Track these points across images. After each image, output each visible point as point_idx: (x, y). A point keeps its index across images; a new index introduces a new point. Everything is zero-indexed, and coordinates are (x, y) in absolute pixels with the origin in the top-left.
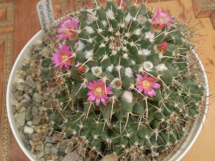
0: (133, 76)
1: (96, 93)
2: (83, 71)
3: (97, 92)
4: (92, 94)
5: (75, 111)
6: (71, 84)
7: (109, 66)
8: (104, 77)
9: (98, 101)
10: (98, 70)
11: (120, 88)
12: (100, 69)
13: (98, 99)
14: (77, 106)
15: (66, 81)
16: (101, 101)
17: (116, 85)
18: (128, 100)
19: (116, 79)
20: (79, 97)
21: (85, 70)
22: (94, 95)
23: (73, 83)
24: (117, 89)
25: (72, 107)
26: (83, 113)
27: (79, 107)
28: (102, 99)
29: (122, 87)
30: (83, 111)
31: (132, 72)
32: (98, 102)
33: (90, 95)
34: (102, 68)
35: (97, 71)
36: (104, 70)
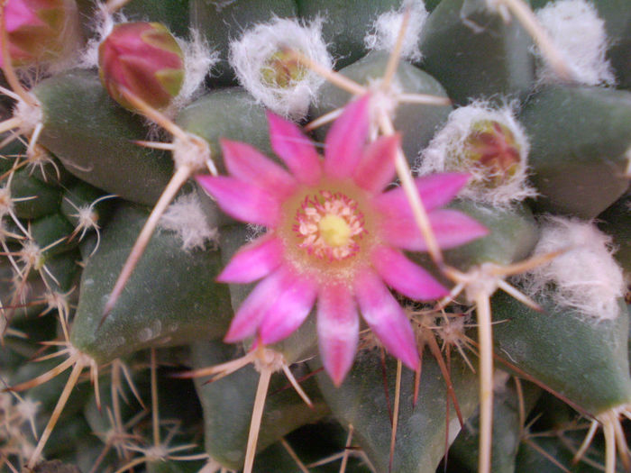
0: (611, 79)
1: (300, 265)
2: (161, 73)
3: (310, 251)
4: (275, 269)
5: (140, 455)
6: (71, 225)
7: (383, 9)
8: (375, 84)
9: (338, 332)
10: (296, 54)
11: (515, 188)
12: (309, 42)
13: (338, 315)
14: (149, 417)
15: (19, 207)
16: (364, 325)
17: (486, 160)
18: (587, 299)
19: (470, 116)
20: (149, 335)
21: (174, 62)
22: (289, 282)
23: (86, 217)
24: (489, 206)
25: (107, 425)
26: (203, 462)
27: (162, 416)
28: (376, 303)
29: (533, 180)
30: (200, 450)
31: (609, 29)
32: (339, 347)
33: (253, 285)
34: (326, 33)
35: (284, 69)
36: (348, 53)
